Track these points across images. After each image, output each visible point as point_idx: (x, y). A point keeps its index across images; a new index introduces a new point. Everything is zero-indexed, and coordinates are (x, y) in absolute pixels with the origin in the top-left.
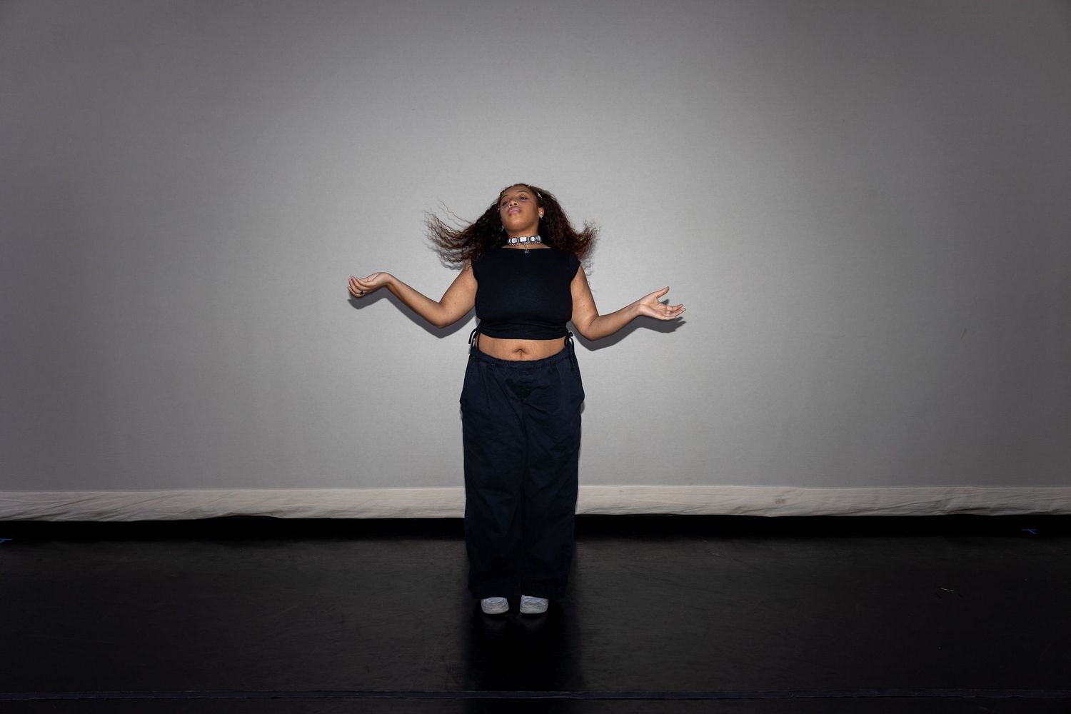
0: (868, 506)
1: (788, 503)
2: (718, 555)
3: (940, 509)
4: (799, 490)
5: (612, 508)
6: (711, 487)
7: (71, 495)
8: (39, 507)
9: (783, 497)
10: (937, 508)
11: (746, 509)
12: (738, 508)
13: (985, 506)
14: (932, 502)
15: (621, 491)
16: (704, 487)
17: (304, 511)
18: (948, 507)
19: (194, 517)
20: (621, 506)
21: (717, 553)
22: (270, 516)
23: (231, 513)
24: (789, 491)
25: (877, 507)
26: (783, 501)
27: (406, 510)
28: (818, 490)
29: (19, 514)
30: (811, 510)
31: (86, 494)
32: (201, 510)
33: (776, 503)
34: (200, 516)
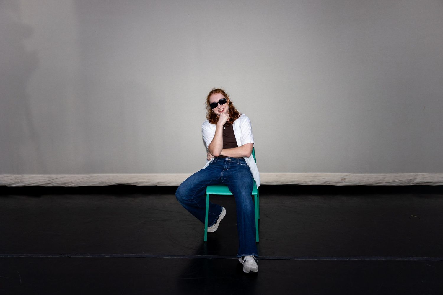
0: (381, 181)
1: (347, 180)
3: (412, 183)
4: (352, 175)
5: (273, 182)
6: (314, 174)
7: (53, 176)
8: (40, 181)
9: (345, 178)
10: (410, 182)
11: (329, 183)
12: (326, 182)
13: (431, 182)
14: (408, 180)
15: (276, 175)
16: (311, 173)
17: (146, 183)
18: (415, 182)
19: (102, 185)
20: (276, 181)
21: (316, 200)
22: (133, 185)
23: (117, 183)
24: (348, 175)
25: (385, 182)
26: (345, 179)
28: (360, 175)
29: (33, 184)
30: (356, 183)
31: (59, 176)
32: (105, 182)
33: (342, 180)
34: (105, 185)
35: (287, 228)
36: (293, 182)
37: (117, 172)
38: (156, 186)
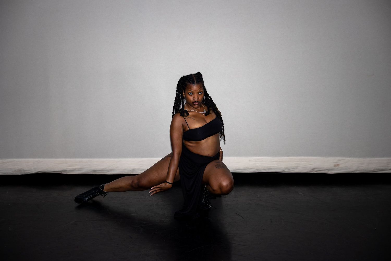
0: (384, 168)
1: (341, 166)
2: (302, 194)
4: (347, 159)
5: (245, 169)
6: (299, 158)
9: (338, 163)
11: (318, 169)
12: (313, 169)
15: (250, 160)
16: (295, 158)
17: (78, 170)
19: (19, 174)
20: (250, 168)
22: (61, 173)
23: (40, 171)
24: (341, 160)
25: (389, 168)
26: (338, 165)
27: (134, 170)
30: (353, 170)
32: (24, 170)
33: (334, 166)
34: (23, 173)
35: (263, 229)
36: (272, 169)
37: (40, 157)
38: (92, 175)
